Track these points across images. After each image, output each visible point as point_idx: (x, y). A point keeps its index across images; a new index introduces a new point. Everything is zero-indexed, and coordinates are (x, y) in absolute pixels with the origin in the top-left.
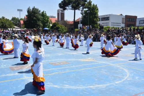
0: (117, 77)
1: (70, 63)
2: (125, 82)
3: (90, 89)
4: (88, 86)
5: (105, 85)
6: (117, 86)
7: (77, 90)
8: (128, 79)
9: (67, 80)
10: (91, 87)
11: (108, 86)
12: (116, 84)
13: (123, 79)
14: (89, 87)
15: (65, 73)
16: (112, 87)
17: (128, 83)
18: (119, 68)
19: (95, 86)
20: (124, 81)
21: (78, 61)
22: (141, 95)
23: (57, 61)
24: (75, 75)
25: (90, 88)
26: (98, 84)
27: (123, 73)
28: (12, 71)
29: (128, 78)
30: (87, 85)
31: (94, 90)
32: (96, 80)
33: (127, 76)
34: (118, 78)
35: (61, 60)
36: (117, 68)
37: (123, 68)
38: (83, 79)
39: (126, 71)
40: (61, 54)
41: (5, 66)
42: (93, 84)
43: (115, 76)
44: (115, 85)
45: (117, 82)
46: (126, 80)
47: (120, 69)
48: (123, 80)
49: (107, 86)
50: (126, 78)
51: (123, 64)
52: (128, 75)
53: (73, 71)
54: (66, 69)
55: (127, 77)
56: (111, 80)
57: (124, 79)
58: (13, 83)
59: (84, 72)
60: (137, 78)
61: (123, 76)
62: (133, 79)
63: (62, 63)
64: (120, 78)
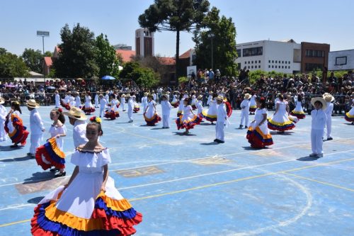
0: (282, 208)
1: (166, 169)
2: (302, 223)
6: (283, 233)
8: (309, 215)
9: (158, 219)
12: (279, 229)
13: (298, 213)
15: (154, 199)
17: (309, 225)
18: (287, 182)
20: (300, 221)
21: (187, 164)
23: (134, 165)
24: (178, 204)
26: (237, 231)
27: (298, 198)
28: (21, 195)
29: (309, 210)
32: (231, 217)
33: (306, 205)
34: (285, 211)
36: (283, 182)
37: (296, 183)
38: (199, 217)
39: (306, 192)
40: (145, 146)
41: (4, 180)
42: (224, 230)
43: (279, 204)
44: (277, 231)
45: (282, 224)
46: (306, 216)
47: (290, 186)
48: (296, 219)
50: (305, 210)
51: (298, 173)
52: (309, 203)
53: (173, 193)
54: (156, 187)
55: (308, 207)
56: (268, 216)
57: (301, 215)
58: (22, 231)
59: (200, 194)
60: (331, 210)
61: (298, 204)
62: (322, 212)
63: (146, 172)
64: (289, 212)
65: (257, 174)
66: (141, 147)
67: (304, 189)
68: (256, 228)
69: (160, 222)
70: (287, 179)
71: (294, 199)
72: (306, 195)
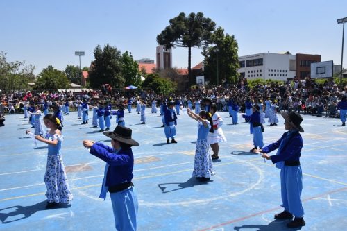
0: (238, 184)
1: (161, 158)
2: (247, 194)
3: (178, 207)
4: (178, 201)
5: (209, 200)
6: (230, 200)
7: (154, 208)
8: (256, 189)
9: (144, 191)
10: (183, 203)
11: (213, 202)
12: (228, 198)
13: (247, 188)
14: (178, 204)
15: (145, 179)
16: (219, 203)
17: (251, 195)
18: (250, 167)
19: (189, 203)
20: (245, 193)
21: (179, 154)
22: (263, 215)
25: (180, 205)
26: (197, 199)
27: (253, 178)
29: (257, 186)
30: (176, 200)
31: (185, 208)
33: (256, 182)
34: (238, 187)
35: (147, 153)
36: (247, 167)
37: (257, 168)
39: (261, 173)
40: (151, 142)
42: (189, 199)
43: (236, 182)
44: (226, 199)
45: (232, 195)
46: (253, 189)
47: (251, 170)
48: (245, 191)
49: (210, 202)
50: (254, 186)
52: (259, 181)
53: (161, 175)
54: (150, 171)
55: (256, 184)
56: (224, 190)
57: (249, 189)
59: (181, 176)
60: (273, 185)
61: (250, 182)
62: (265, 187)
63: (146, 161)
64: (241, 187)
65: (230, 161)
67: (261, 172)
68: (212, 197)
69: (145, 193)
70: (252, 165)
71: (250, 178)
72: (259, 175)
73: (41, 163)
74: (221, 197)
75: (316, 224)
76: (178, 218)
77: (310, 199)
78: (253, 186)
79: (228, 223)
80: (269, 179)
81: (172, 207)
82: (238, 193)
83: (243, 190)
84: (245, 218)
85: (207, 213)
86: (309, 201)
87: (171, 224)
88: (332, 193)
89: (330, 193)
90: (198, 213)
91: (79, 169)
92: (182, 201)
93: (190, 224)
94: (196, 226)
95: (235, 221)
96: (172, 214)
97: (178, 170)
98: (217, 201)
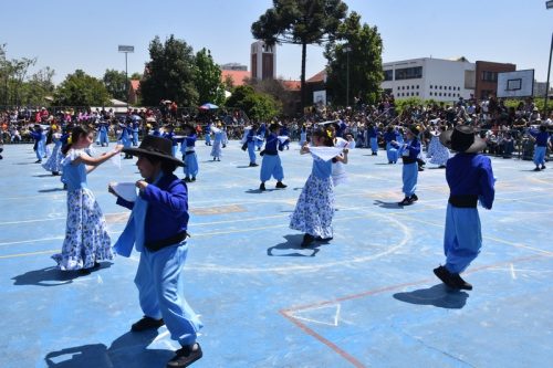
0: (368, 246)
1: (249, 208)
2: (382, 260)
3: (270, 275)
4: (270, 267)
5: (322, 266)
6: (354, 268)
7: (232, 275)
8: (396, 253)
9: (218, 252)
10: (277, 269)
11: (326, 268)
12: (352, 264)
13: (383, 251)
14: (270, 270)
15: (221, 235)
16: (335, 270)
17: (389, 261)
18: (390, 223)
19: (288, 269)
20: (380, 258)
21: (278, 204)
23: (212, 204)
24: (247, 240)
25: (273, 272)
27: (393, 238)
29: (399, 249)
31: (280, 276)
34: (370, 250)
35: (226, 200)
36: (387, 223)
37: (401, 225)
39: (406, 232)
40: (235, 185)
43: (366, 243)
44: (348, 266)
45: (358, 260)
46: (392, 253)
47: (391, 227)
48: (379, 255)
49: (322, 269)
50: (394, 249)
52: (403, 243)
53: (247, 230)
54: (229, 225)
55: (400, 246)
56: (346, 253)
57: (386, 253)
60: (425, 248)
61: (389, 243)
62: (412, 251)
63: (225, 211)
64: (374, 250)
65: (358, 215)
66: (229, 186)
67: (406, 230)
68: (326, 262)
69: (218, 254)
70: (392, 220)
71: (389, 239)
72: (404, 235)
73: (57, 211)
74: (340, 263)
75: (488, 303)
76: (269, 289)
77: (482, 268)
78: (392, 249)
79: (349, 298)
80: (419, 240)
81: (260, 274)
82: (367, 258)
83: (375, 253)
84: (376, 292)
85: (316, 283)
86: (481, 271)
87: (256, 297)
88: (519, 262)
89: (514, 262)
90: (301, 283)
91: (116, 219)
92: (277, 266)
93: (287, 298)
94: (296, 301)
95: (360, 295)
96: (258, 284)
97: (274, 224)
98: (334, 267)
